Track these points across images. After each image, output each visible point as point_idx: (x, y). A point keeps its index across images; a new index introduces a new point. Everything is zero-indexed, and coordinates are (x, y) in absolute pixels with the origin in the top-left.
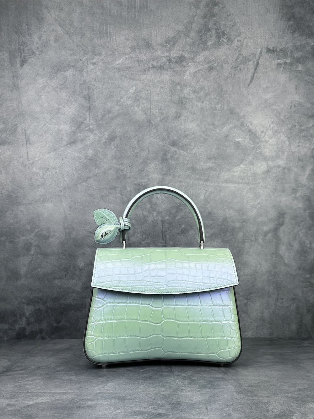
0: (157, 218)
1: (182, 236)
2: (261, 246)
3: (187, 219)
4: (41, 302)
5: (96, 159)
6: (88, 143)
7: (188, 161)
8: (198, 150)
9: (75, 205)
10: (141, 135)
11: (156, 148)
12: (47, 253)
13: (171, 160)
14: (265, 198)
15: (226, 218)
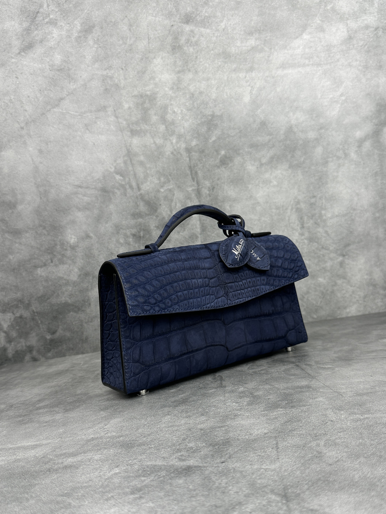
0: (178, 146)
1: (224, 169)
2: (355, 164)
3: (227, 139)
4: (21, 306)
5: (68, 67)
6: (52, 43)
7: (215, 43)
8: (229, 23)
9: (48, 147)
10: (133, 16)
11: (160, 32)
12: (17, 229)
13: (188, 46)
14: (351, 84)
15: (291, 127)
